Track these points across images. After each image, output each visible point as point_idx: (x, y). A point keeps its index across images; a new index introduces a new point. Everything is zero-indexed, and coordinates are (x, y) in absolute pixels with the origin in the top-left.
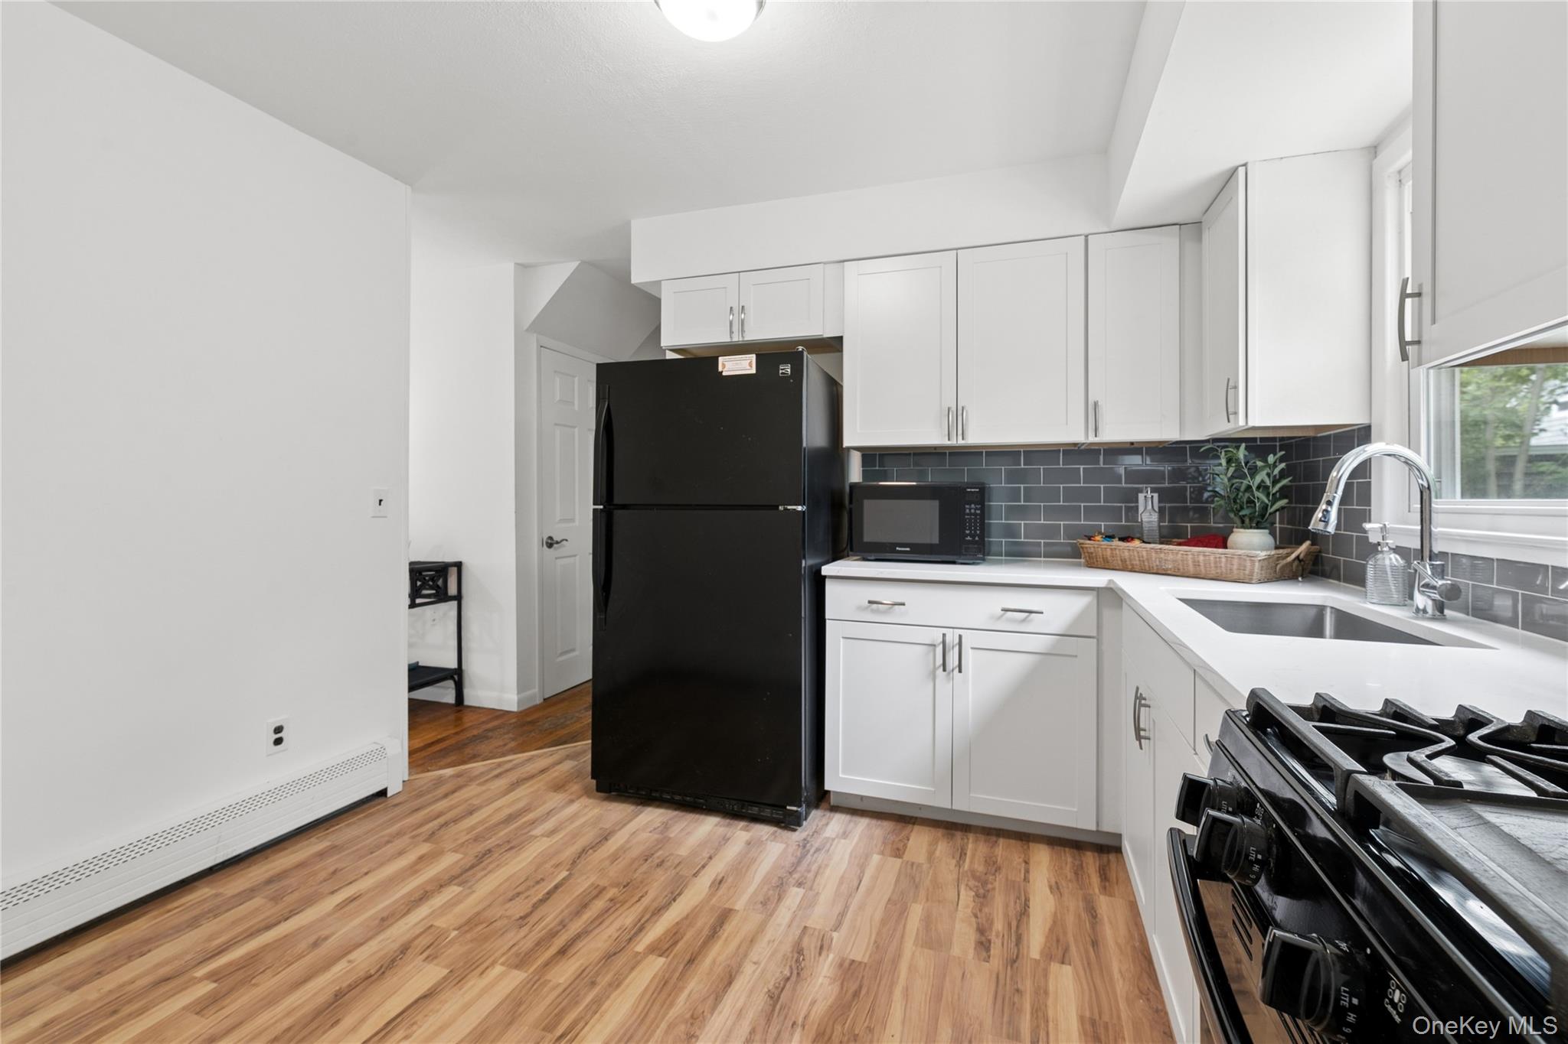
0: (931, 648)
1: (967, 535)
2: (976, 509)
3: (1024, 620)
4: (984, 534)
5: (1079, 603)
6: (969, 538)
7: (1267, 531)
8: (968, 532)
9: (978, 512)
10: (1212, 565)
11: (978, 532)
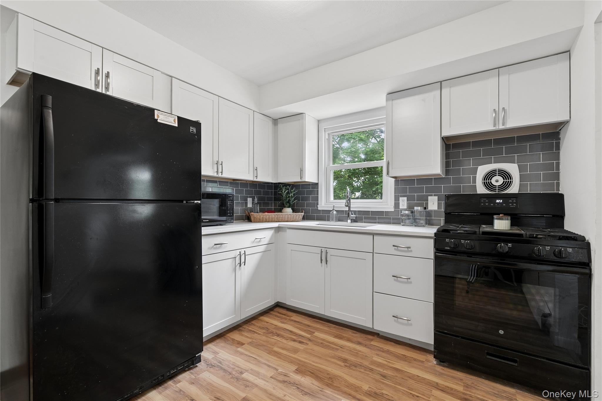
0: (234, 259)
1: (228, 213)
2: (231, 203)
3: (259, 241)
4: (233, 212)
5: (270, 233)
6: (229, 214)
7: (291, 208)
8: (228, 212)
9: (232, 204)
10: (292, 218)
11: (232, 212)
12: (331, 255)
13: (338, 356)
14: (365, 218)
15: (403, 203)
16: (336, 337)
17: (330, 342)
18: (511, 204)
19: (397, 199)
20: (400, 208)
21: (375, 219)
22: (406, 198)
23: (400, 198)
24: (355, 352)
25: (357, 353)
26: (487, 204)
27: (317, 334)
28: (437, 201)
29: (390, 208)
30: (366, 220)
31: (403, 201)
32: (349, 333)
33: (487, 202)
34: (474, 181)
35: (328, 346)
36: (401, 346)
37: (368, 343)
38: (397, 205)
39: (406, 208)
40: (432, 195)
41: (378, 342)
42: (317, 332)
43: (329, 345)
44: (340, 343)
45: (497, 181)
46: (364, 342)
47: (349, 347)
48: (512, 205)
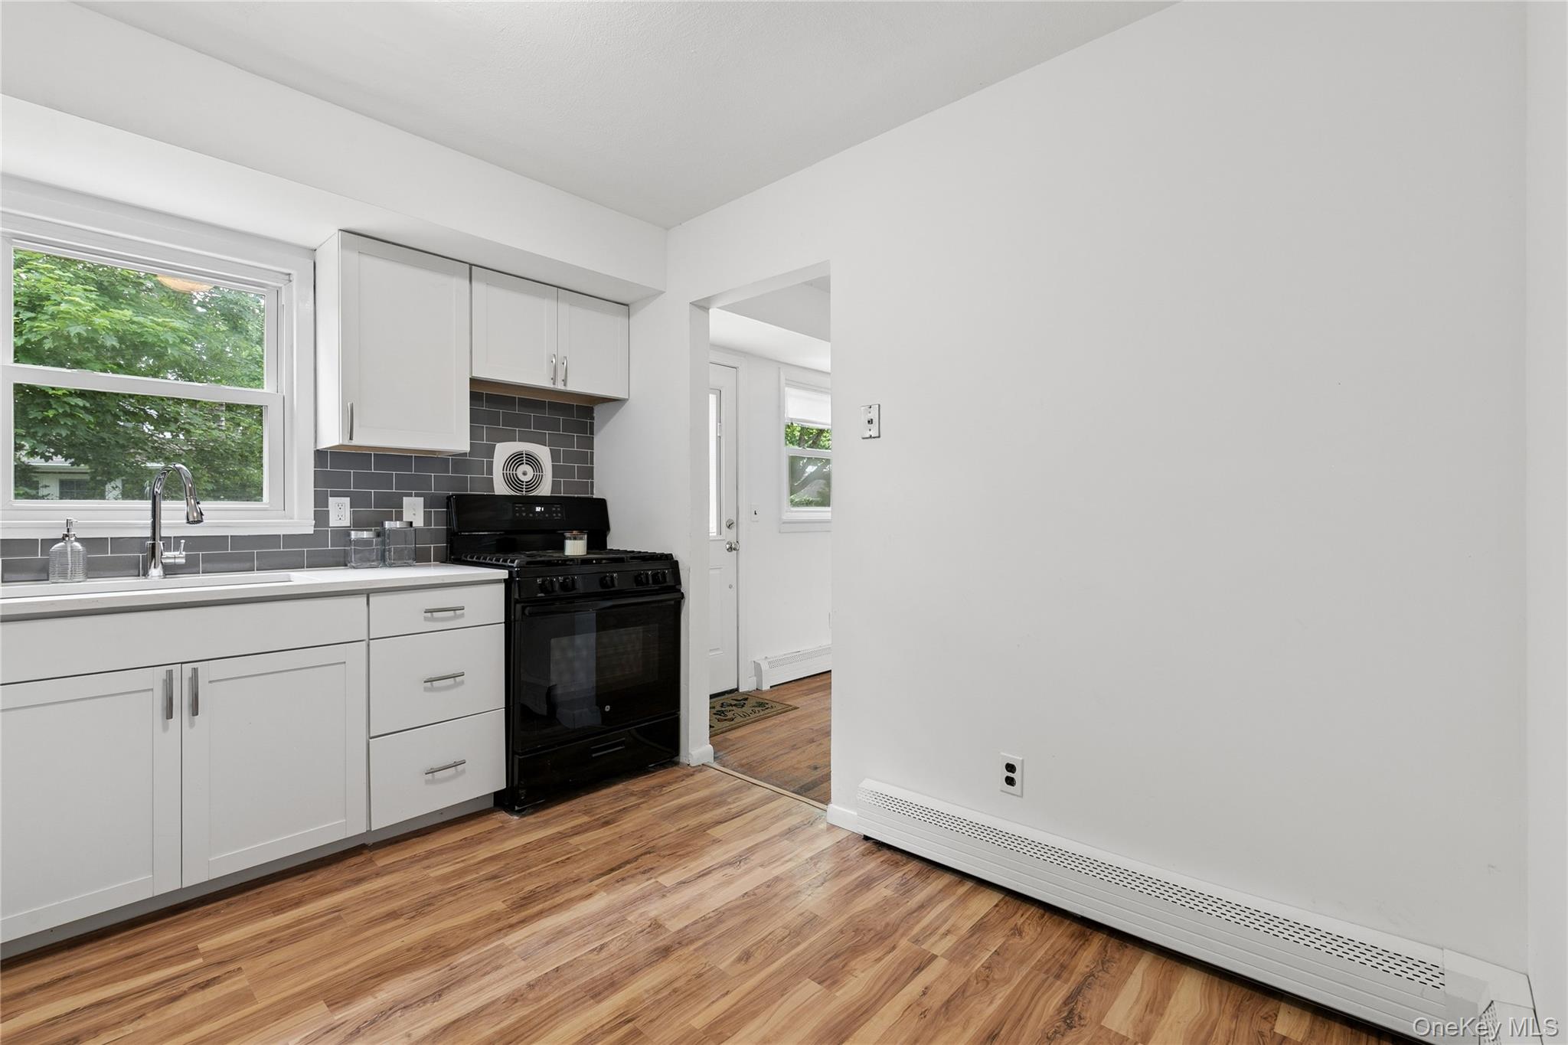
12: (210, 682)
13: (367, 921)
14: (207, 559)
15: (340, 512)
16: (279, 909)
17: (288, 927)
18: (554, 515)
19: (321, 501)
20: (331, 525)
21: (249, 558)
22: (349, 499)
23: (330, 499)
24: (382, 895)
25: (387, 893)
26: (524, 514)
27: (205, 946)
28: (422, 507)
29: (302, 523)
30: (209, 566)
31: (340, 506)
32: (295, 887)
33: (524, 511)
34: (490, 471)
35: (300, 932)
36: (438, 833)
37: (370, 869)
38: (321, 517)
39: (349, 525)
40: (410, 495)
41: (383, 857)
42: (200, 942)
43: (300, 930)
44: (315, 909)
45: (525, 474)
46: (361, 874)
47: (351, 898)
48: (557, 516)
